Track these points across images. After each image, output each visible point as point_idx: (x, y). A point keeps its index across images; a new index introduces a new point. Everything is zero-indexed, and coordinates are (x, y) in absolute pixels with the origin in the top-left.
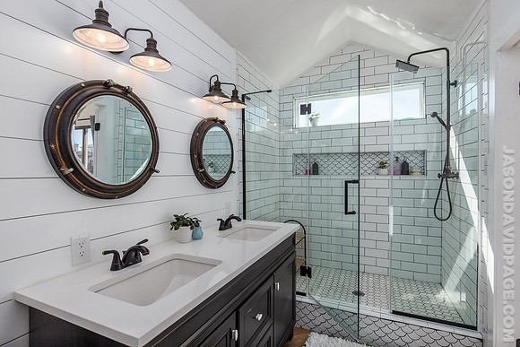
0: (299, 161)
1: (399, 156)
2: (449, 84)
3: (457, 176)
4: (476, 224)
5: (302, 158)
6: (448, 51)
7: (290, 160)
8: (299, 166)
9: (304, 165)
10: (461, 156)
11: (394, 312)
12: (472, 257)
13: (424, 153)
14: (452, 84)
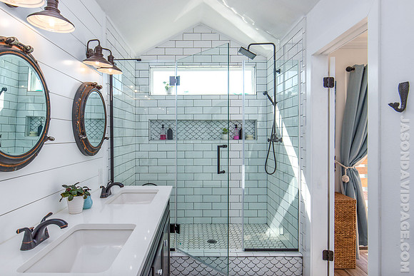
0: (154, 126)
1: (238, 124)
2: (275, 71)
3: (281, 140)
4: (296, 175)
5: (157, 124)
6: (274, 46)
7: (146, 125)
8: (154, 132)
9: (158, 131)
10: (284, 125)
11: (246, 250)
12: (294, 199)
13: (254, 122)
14: (278, 71)
